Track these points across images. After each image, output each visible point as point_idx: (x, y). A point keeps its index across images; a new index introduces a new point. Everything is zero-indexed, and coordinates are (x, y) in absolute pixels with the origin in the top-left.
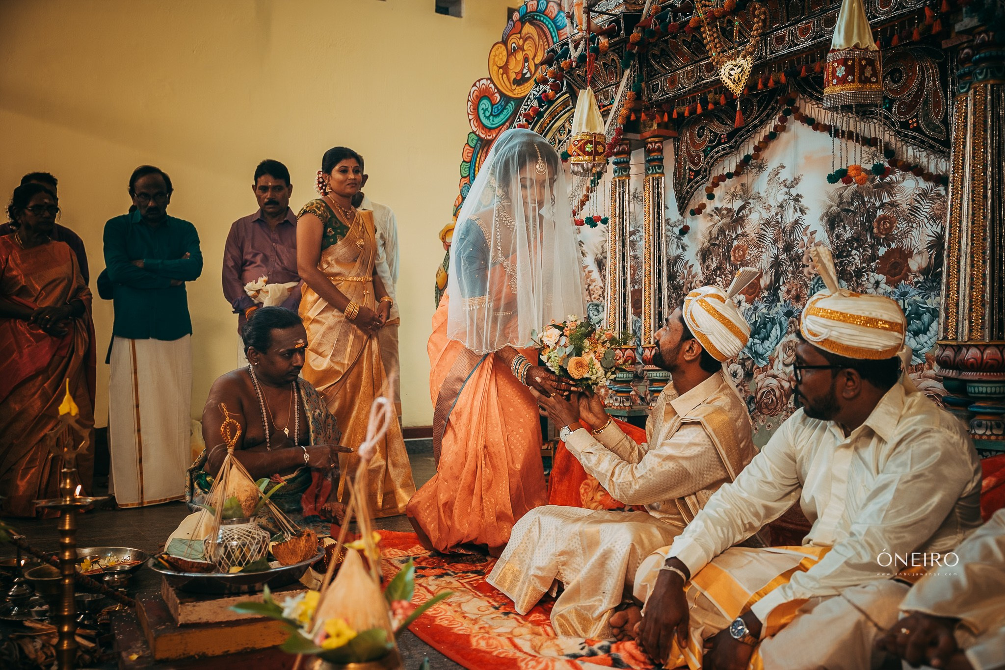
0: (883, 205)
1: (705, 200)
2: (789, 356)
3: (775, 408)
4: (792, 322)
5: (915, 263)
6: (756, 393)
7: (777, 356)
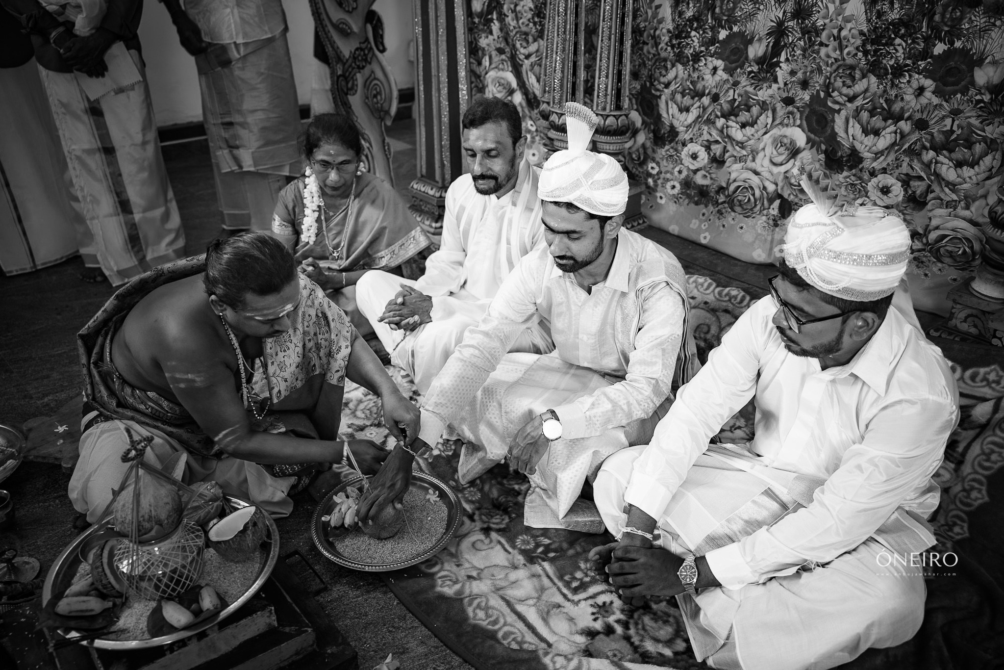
2: (780, 154)
3: (752, 209)
4: (791, 113)
6: (728, 184)
7: (764, 149)
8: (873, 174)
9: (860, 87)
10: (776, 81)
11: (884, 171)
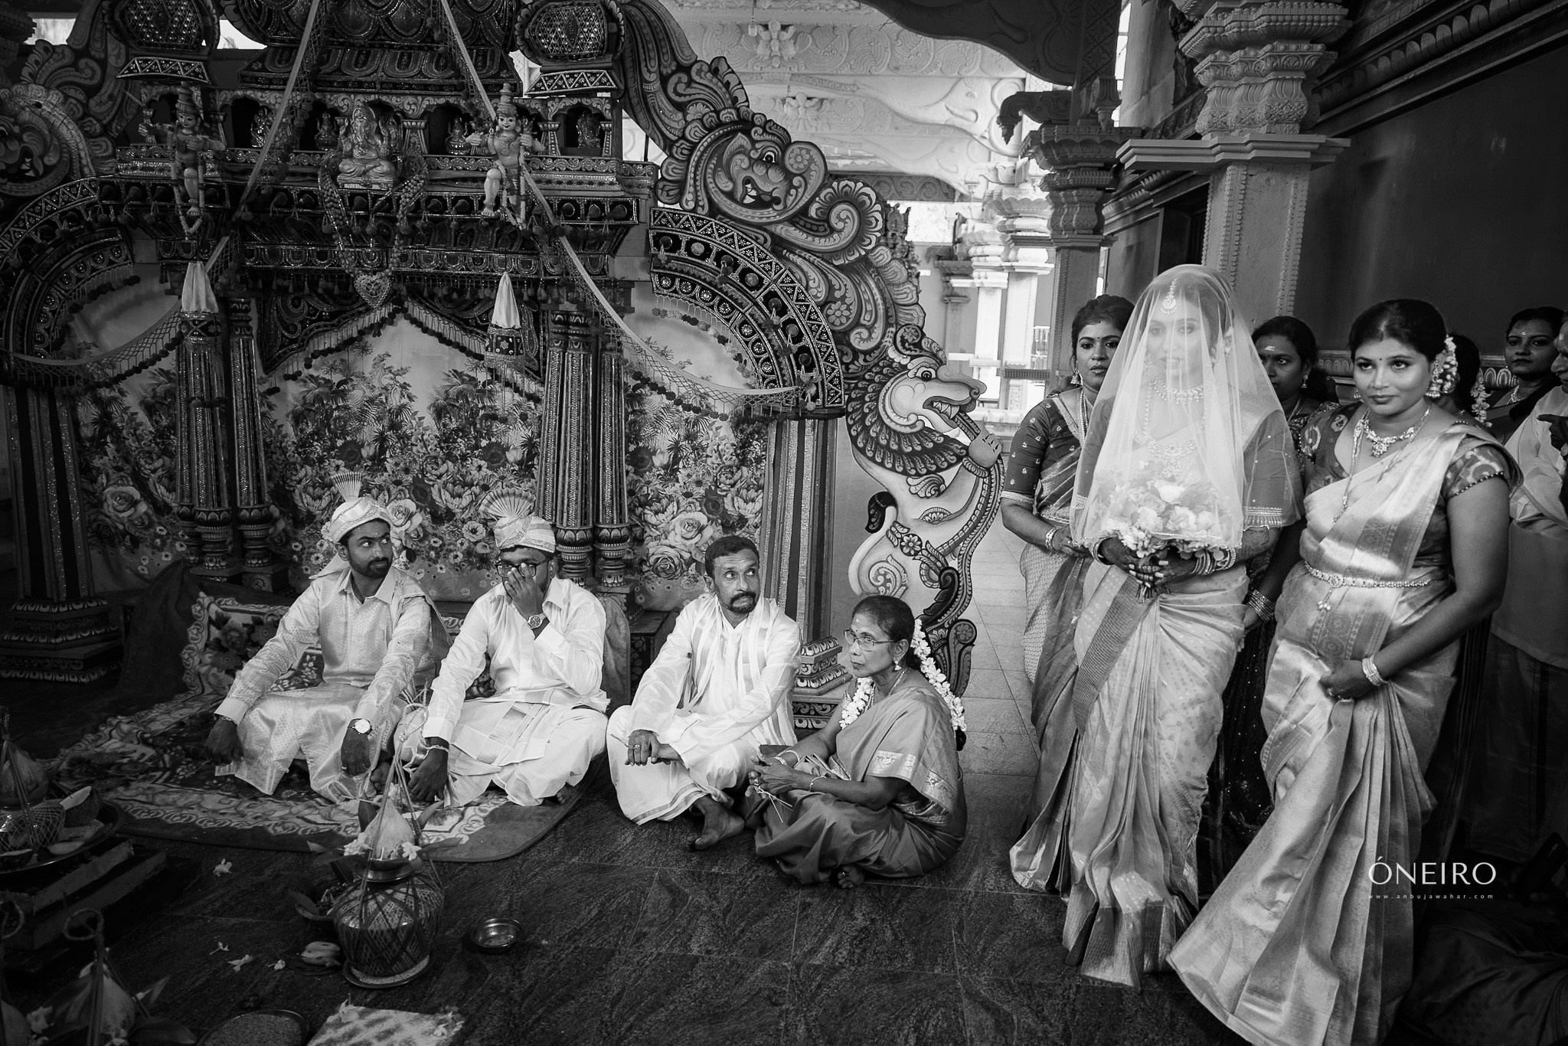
0: (484, 407)
1: (301, 366)
4: (401, 490)
5: (513, 456)
8: (464, 522)
9: (443, 469)
10: (386, 470)
11: (470, 519)
